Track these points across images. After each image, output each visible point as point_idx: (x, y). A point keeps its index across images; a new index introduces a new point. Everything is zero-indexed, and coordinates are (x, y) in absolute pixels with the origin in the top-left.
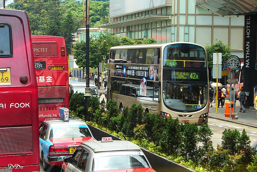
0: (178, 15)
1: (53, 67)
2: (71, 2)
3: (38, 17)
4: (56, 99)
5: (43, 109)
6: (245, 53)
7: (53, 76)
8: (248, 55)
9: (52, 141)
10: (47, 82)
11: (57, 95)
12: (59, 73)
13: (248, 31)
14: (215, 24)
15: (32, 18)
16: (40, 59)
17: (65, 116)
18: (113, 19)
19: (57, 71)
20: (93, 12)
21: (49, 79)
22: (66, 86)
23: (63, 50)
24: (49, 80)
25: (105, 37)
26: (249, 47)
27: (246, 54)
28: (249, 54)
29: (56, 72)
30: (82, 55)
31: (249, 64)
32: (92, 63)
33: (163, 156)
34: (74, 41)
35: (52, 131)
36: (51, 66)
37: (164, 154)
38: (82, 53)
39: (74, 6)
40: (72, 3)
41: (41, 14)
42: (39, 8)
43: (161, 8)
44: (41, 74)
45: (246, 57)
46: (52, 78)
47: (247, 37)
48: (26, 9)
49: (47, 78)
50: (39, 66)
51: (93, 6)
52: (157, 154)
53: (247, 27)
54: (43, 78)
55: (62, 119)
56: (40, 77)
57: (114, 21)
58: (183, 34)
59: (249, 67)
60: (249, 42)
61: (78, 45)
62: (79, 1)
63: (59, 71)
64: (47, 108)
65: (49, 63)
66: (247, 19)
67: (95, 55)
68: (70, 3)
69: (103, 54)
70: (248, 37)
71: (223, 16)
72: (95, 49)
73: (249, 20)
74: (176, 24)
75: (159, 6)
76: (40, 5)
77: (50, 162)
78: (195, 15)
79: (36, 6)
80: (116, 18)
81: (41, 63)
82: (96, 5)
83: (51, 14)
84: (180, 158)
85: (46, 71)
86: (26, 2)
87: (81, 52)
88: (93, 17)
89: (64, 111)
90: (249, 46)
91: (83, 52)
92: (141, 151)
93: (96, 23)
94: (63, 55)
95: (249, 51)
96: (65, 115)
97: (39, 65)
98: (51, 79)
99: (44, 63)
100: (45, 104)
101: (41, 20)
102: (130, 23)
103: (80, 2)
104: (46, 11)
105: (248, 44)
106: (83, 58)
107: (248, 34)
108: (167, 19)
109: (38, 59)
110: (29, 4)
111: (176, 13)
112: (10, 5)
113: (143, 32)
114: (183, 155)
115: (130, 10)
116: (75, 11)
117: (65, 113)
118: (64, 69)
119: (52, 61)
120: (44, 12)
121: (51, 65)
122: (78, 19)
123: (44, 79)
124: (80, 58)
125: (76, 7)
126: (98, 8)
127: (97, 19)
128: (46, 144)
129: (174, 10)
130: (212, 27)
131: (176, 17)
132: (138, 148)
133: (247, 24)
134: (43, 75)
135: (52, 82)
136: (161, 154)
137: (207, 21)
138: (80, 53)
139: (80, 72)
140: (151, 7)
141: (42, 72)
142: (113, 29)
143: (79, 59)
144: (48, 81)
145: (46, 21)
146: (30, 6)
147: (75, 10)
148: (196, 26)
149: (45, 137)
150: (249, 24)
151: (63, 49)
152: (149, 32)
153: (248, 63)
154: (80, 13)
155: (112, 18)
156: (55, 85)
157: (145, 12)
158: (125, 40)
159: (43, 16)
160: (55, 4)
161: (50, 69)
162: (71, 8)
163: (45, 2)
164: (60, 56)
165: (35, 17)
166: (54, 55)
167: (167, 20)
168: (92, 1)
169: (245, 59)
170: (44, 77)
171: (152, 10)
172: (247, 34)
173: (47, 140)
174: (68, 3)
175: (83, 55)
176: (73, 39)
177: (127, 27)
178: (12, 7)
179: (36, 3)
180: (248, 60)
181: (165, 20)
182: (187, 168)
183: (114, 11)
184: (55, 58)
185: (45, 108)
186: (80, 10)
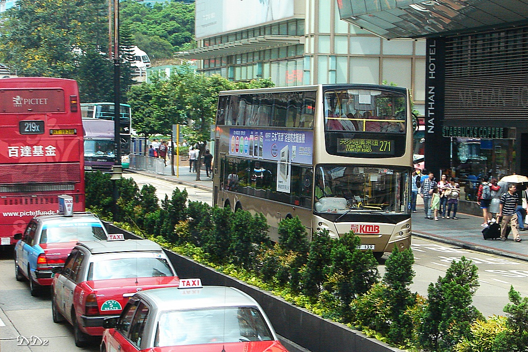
0: (316, 35)
1: (58, 130)
2: (133, 4)
3: (65, 35)
4: (62, 184)
5: (39, 201)
6: (427, 106)
7: (56, 146)
8: (431, 111)
9: (43, 247)
10: (46, 155)
11: (64, 177)
12: (67, 140)
13: (432, 67)
14: (385, 52)
15: (53, 38)
16: (36, 117)
17: (67, 208)
18: (202, 42)
19: (64, 136)
20: (177, 25)
21: (50, 151)
22: (79, 162)
23: (74, 102)
24: (50, 153)
25: (182, 76)
26: (433, 96)
27: (429, 108)
28: (433, 108)
29: (63, 138)
30: (143, 110)
31: (433, 127)
32: (161, 125)
33: (211, 267)
34: (135, 83)
35: (44, 231)
36: (54, 129)
37: (212, 264)
38: (142, 107)
39: (138, 13)
40: (135, 6)
41: (69, 29)
42: (67, 17)
43: (287, 23)
44: (37, 142)
45: (429, 113)
46: (55, 148)
47: (430, 77)
48: (40, 19)
49: (46, 148)
50: (34, 129)
51: (178, 13)
52: (203, 264)
53: (431, 59)
54: (41, 149)
55: (63, 213)
56: (35, 147)
57: (204, 45)
58: (326, 71)
59: (433, 132)
60: (433, 88)
61: (137, 91)
62: (150, 2)
63: (68, 136)
64: (47, 199)
65: (50, 124)
66: (431, 46)
67: (164, 110)
68: (131, 7)
69: (180, 108)
70: (432, 77)
71: (388, 40)
72: (166, 99)
73: (434, 47)
74: (312, 52)
75: (283, 19)
76: (68, 10)
77: (39, 281)
78: (348, 36)
79: (60, 13)
80: (209, 40)
81: (37, 123)
82: (184, 10)
83: (90, 29)
84: (230, 267)
85: (45, 137)
86: (40, 6)
87: (142, 105)
88: (177, 34)
89: (65, 199)
90: (433, 94)
91: (145, 104)
92: (163, 252)
93: (183, 47)
94: (74, 109)
95: (433, 103)
96: (66, 206)
97: (33, 127)
98: (54, 150)
99: (41, 124)
100: (43, 192)
101: (70, 41)
102: (230, 49)
103: (151, 5)
104: (80, 24)
105: (432, 90)
106: (144, 115)
107: (432, 72)
108: (297, 43)
109: (32, 117)
110: (46, 9)
111: (312, 32)
112: (10, 12)
113: (256, 67)
114: (235, 262)
115: (231, 24)
116: (140, 23)
117: (66, 204)
118: (75, 134)
119: (54, 120)
120: (76, 25)
121: (54, 126)
122: (145, 40)
123: (41, 152)
124: (139, 116)
125: (143, 14)
126: (188, 16)
127: (185, 38)
128: (34, 252)
129: (309, 27)
130: (380, 58)
131: (313, 39)
132: (159, 248)
133: (431, 54)
134: (40, 144)
135: (55, 155)
136: (209, 264)
137: (371, 46)
138: (139, 106)
139: (139, 142)
140: (269, 19)
141: (38, 138)
142: (202, 61)
143: (138, 118)
144: (48, 155)
145: (80, 43)
146: (48, 14)
147: (141, 21)
148: (351, 57)
149: (33, 241)
150: (434, 54)
151: (73, 99)
152: (266, 66)
153: (432, 125)
154: (152, 26)
155: (201, 40)
156: (61, 160)
157: (260, 28)
158: (217, 82)
159: (74, 34)
160: (97, 9)
161: (51, 134)
162: (133, 17)
163: (78, 5)
164: (69, 112)
165: (58, 36)
166: (59, 110)
167: (296, 45)
168: (176, 3)
169: (427, 118)
170: (42, 147)
171: (271, 26)
172: (430, 72)
173: (35, 246)
174: (126, 6)
175: (145, 110)
176: (134, 79)
177: (228, 57)
178: (13, 16)
179: (60, 7)
180: (432, 120)
181: (294, 45)
182: (238, 281)
183: (203, 26)
184: (60, 115)
185: (44, 200)
186: (151, 22)
